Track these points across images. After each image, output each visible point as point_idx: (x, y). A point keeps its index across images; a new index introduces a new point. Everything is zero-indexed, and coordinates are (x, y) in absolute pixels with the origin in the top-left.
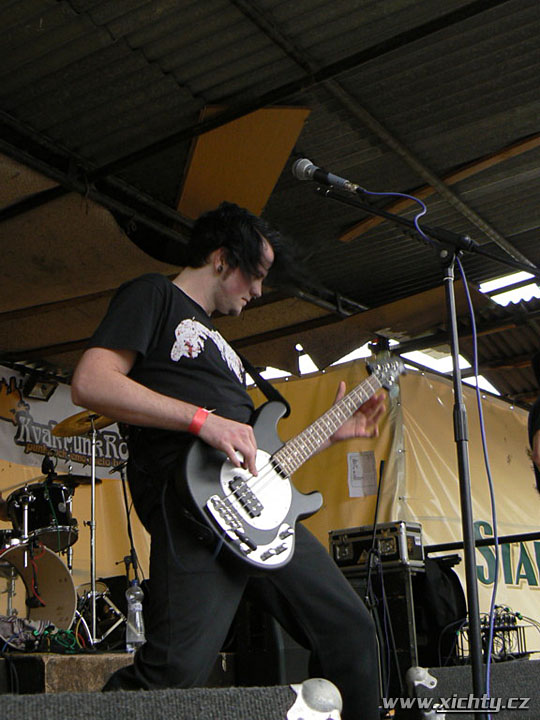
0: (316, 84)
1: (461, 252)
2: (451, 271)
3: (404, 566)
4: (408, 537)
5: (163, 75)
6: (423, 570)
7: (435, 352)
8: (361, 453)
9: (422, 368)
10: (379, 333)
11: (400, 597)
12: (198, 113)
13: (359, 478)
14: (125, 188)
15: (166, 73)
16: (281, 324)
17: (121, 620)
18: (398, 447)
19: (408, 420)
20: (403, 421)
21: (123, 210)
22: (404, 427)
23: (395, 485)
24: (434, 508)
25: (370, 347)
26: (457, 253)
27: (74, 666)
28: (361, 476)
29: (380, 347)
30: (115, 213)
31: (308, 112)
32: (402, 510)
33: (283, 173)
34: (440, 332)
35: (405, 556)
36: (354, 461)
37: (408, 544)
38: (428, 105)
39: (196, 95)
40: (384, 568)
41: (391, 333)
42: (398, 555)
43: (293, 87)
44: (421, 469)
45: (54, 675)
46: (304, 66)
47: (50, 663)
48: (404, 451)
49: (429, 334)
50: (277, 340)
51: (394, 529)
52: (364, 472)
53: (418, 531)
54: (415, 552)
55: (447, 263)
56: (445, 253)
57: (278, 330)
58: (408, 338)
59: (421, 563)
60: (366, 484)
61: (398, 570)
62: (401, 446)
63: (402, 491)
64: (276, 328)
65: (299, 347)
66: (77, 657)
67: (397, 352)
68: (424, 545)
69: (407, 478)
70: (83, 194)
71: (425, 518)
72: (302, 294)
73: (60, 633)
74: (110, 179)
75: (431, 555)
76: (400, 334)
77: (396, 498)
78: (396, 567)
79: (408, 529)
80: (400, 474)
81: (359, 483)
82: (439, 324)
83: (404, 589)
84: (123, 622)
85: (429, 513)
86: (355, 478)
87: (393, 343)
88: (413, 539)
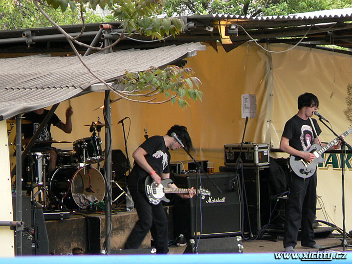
3: (256, 166)
4: (259, 152)
8: (250, 95)
11: (254, 181)
13: (248, 108)
17: (123, 193)
28: (249, 107)
35: (257, 161)
36: (246, 99)
37: (259, 155)
42: (253, 161)
45: (103, 223)
47: (102, 219)
51: (253, 148)
52: (251, 104)
59: (267, 164)
60: (252, 112)
61: (253, 168)
77: (266, 121)
78: (252, 166)
79: (260, 148)
81: (248, 111)
84: (124, 194)
86: (246, 108)
88: (262, 152)
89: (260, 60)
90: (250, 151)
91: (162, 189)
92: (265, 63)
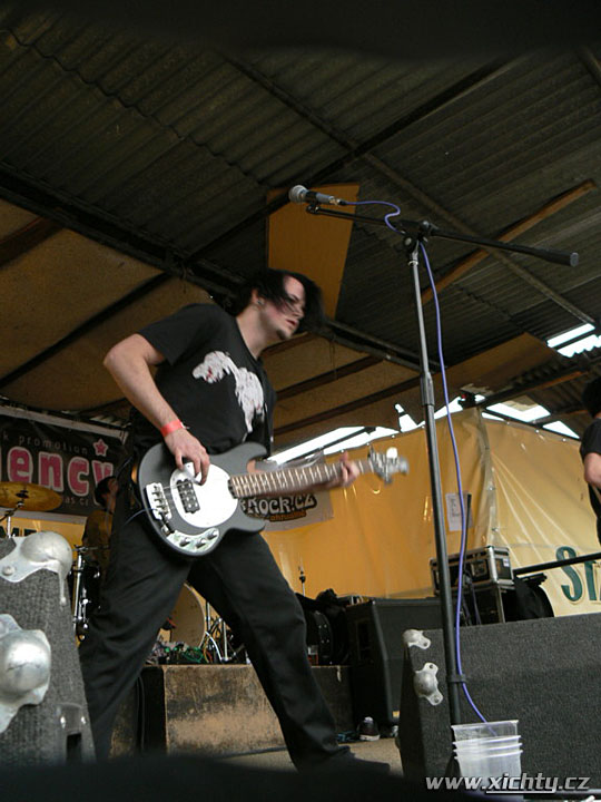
0: (356, 160)
1: (425, 239)
2: (415, 256)
3: (494, 584)
4: (496, 559)
5: (228, 167)
6: (513, 588)
7: (518, 405)
9: (507, 418)
10: (463, 389)
11: (492, 612)
12: (265, 198)
13: (457, 515)
14: (218, 272)
15: (231, 164)
16: (379, 388)
18: (489, 485)
19: (495, 462)
20: (492, 465)
21: (219, 289)
22: (493, 469)
23: (488, 518)
24: (523, 537)
25: (460, 402)
26: (421, 240)
27: (191, 674)
29: (469, 403)
30: (210, 292)
31: (357, 187)
32: (495, 539)
33: (349, 249)
34: (518, 385)
35: (495, 576)
36: (452, 501)
37: (497, 566)
38: (464, 172)
39: (261, 182)
40: (475, 588)
41: (474, 389)
42: (488, 575)
43: (338, 165)
44: (511, 505)
45: (173, 681)
46: (344, 145)
47: (169, 671)
48: (494, 489)
49: (510, 387)
50: (379, 403)
51: (484, 553)
53: (506, 554)
54: (505, 572)
55: (411, 249)
56: (409, 241)
57: (377, 394)
58: (490, 393)
59: (510, 582)
61: (488, 588)
62: (491, 483)
63: (496, 523)
64: (376, 391)
65: (399, 408)
66: (194, 667)
67: (483, 405)
68: (513, 568)
69: (499, 512)
70: (181, 277)
71: (515, 546)
72: (389, 357)
73: (189, 650)
74: (203, 263)
75: (520, 576)
76: (483, 390)
77: (489, 530)
78: (487, 586)
79: (496, 553)
80: (492, 509)
81: (457, 519)
82: (515, 378)
83: (495, 605)
85: (520, 541)
86: (454, 515)
87: (479, 398)
88: (501, 561)
89: (470, 435)
90: (480, 559)
91: (226, 485)
92: (478, 440)
